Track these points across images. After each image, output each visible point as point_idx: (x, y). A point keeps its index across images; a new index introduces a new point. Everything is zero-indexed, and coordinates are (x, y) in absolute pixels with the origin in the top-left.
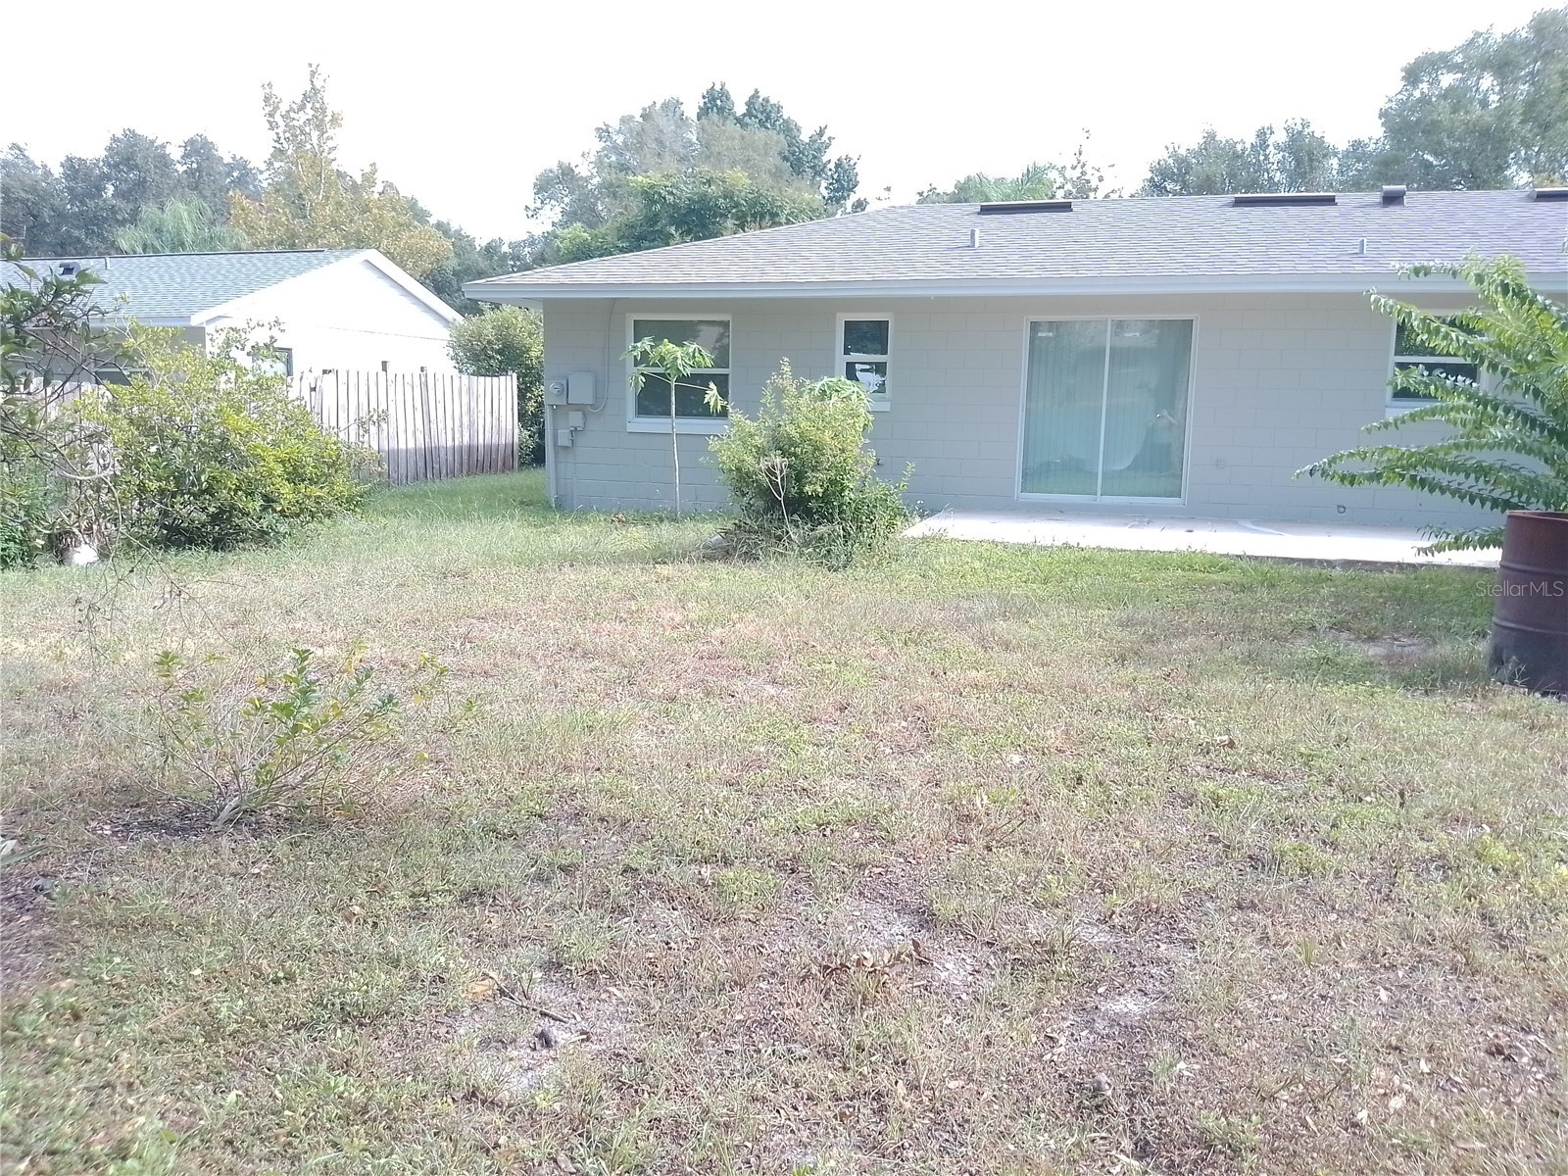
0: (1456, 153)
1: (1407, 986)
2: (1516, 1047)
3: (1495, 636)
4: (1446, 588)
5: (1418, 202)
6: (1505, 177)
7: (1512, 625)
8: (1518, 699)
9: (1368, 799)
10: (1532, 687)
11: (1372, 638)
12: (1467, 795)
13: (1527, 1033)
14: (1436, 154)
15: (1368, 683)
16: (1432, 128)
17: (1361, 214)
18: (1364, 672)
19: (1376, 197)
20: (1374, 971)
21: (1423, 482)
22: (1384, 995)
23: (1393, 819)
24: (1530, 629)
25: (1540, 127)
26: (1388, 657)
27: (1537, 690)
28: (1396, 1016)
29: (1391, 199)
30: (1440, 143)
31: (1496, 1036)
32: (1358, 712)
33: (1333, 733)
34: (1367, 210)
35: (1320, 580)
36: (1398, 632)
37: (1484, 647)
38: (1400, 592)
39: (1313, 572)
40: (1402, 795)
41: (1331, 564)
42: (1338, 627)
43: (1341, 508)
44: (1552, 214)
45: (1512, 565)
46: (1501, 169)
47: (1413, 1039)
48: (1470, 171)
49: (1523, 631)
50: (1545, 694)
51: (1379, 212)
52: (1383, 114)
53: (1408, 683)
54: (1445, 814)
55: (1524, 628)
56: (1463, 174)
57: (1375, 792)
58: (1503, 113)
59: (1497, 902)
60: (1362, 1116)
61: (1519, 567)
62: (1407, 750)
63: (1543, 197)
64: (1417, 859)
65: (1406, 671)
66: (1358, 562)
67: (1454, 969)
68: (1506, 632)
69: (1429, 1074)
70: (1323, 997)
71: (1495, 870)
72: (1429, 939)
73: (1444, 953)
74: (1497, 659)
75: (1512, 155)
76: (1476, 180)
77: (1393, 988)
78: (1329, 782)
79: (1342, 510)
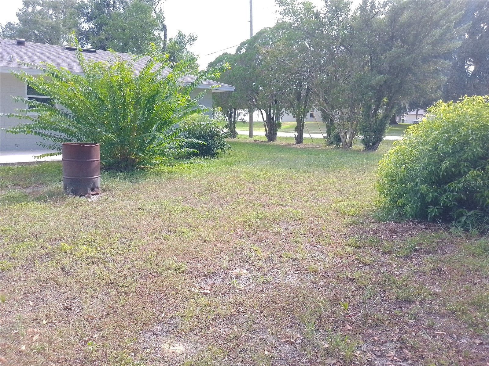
0: (45, 32)
1: (39, 298)
2: (72, 305)
3: (64, 181)
4: (51, 168)
5: (30, 46)
6: (60, 42)
7: (68, 177)
8: (73, 199)
9: (26, 240)
10: (76, 195)
11: (27, 187)
12: (57, 232)
13: (75, 299)
14: (38, 31)
15: (25, 202)
16: (36, 22)
17: (10, 47)
18: (24, 198)
19: (15, 42)
20: (28, 297)
21: (39, 133)
22: (31, 303)
23: (33, 245)
24: (74, 178)
25: (68, 29)
26: (33, 192)
27: (78, 195)
28: (36, 309)
29: (20, 43)
30: (39, 28)
31: (67, 304)
32: (22, 212)
33: (13, 221)
34: (12, 46)
35: (9, 170)
36: (36, 184)
37: (61, 185)
38: (36, 171)
39: (7, 167)
40: (36, 236)
41: (13, 164)
42: (16, 185)
43: (17, 145)
44: (70, 54)
45: (66, 159)
46: (58, 39)
47: (40, 315)
48: (50, 38)
49: (72, 179)
50: (80, 196)
51: (17, 47)
52: (18, 15)
53: (38, 200)
54: (50, 239)
55: (72, 178)
56: (47, 39)
57: (28, 237)
58: (57, 23)
59: (66, 263)
60: (23, 348)
61: (67, 160)
62: (38, 221)
63: (67, 49)
64: (42, 256)
65: (38, 196)
66: (23, 162)
67: (54, 287)
68: (67, 179)
69: (46, 324)
70: (10, 312)
71: (65, 253)
72: (46, 280)
73: (50, 283)
74: (65, 188)
75: (61, 36)
76: (51, 41)
77: (35, 300)
78: (12, 237)
79: (17, 146)
